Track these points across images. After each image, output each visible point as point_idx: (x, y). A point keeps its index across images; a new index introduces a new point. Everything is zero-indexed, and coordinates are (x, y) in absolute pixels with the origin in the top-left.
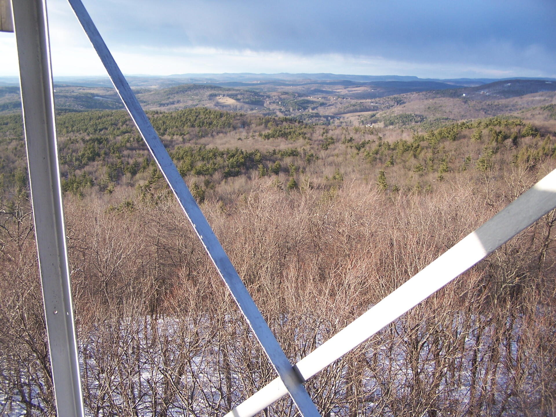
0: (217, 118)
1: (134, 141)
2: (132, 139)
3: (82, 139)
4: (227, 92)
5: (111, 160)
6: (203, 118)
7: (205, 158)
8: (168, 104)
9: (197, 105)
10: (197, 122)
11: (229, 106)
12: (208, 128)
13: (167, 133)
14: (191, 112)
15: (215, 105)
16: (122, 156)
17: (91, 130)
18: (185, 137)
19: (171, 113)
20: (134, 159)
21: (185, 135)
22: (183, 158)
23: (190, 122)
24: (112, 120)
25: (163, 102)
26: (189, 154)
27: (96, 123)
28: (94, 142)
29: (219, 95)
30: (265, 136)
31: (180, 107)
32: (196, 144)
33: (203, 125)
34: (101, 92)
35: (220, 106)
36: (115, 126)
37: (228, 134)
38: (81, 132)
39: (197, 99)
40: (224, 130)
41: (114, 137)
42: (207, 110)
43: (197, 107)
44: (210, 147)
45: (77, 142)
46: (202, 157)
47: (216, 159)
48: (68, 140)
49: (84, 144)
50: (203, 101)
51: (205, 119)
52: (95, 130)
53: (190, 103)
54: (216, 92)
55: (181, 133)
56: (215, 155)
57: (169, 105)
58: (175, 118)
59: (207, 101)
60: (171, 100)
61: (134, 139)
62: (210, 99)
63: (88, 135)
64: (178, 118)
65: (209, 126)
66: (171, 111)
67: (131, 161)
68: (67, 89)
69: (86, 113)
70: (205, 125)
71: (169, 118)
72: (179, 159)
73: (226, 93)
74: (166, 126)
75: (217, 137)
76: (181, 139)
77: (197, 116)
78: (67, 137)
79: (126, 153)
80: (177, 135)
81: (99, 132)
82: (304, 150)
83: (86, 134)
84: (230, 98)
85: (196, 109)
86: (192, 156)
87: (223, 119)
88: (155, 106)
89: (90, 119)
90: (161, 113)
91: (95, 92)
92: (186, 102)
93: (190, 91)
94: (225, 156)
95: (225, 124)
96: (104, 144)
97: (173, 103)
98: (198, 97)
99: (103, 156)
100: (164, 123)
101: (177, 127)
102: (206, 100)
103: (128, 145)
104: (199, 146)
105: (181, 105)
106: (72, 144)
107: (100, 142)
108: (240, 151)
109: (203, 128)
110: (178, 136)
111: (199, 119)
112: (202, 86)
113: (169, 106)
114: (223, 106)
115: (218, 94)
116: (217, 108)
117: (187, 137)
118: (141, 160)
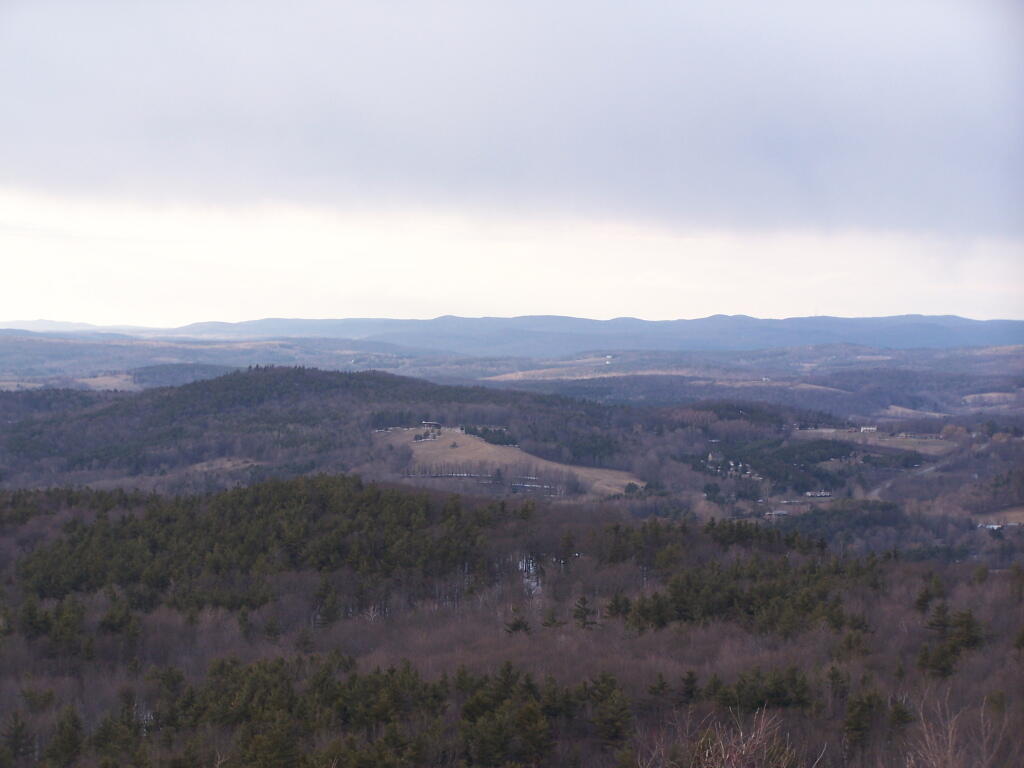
0: (408, 525)
1: (10, 632)
4: (455, 405)
6: (343, 528)
7: (353, 714)
8: (172, 463)
12: (366, 573)
13: (170, 596)
14: (285, 499)
18: (255, 615)
19: (190, 504)
21: (253, 607)
22: (245, 715)
23: (281, 547)
25: (151, 452)
29: (419, 419)
30: (644, 612)
31: (230, 475)
32: (309, 647)
33: (341, 558)
37: (464, 604)
39: (313, 440)
40: (443, 585)
42: (360, 489)
43: (314, 473)
44: (378, 660)
46: (342, 708)
47: (404, 718)
50: (342, 446)
51: (351, 529)
53: (280, 455)
54: (406, 407)
55: (234, 598)
57: (178, 468)
58: (206, 528)
61: (8, 620)
64: (221, 527)
65: (372, 564)
70: (351, 558)
73: (451, 409)
82: (835, 675)
84: (473, 432)
92: (261, 450)
93: (279, 399)
95: (446, 554)
97: (196, 457)
98: (318, 430)
100: (154, 547)
101: (216, 570)
104: (323, 659)
105: (237, 465)
108: (522, 680)
109: (344, 573)
111: (325, 529)
112: (338, 375)
113: (178, 473)
114: (435, 474)
115: (411, 417)
117: (263, 615)
118: (45, 720)
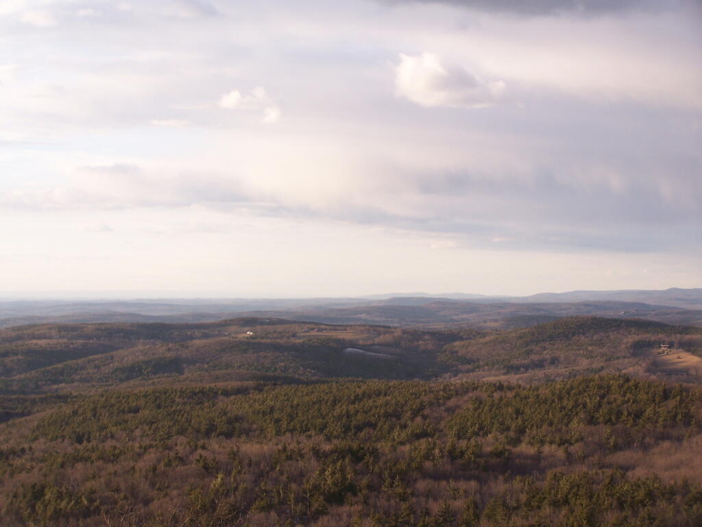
0: (654, 401)
1: (442, 457)
2: (437, 451)
3: (314, 449)
4: (678, 336)
5: (382, 503)
6: (619, 402)
7: (625, 502)
8: (527, 368)
9: (602, 368)
10: (604, 410)
11: (686, 371)
12: (632, 426)
13: (526, 439)
14: (588, 387)
15: (648, 370)
16: (413, 494)
17: (335, 428)
18: (572, 449)
19: (537, 389)
20: (441, 502)
21: (571, 444)
22: (566, 502)
23: (586, 412)
24: (387, 404)
25: (515, 362)
26: (582, 491)
27: (348, 412)
28: (343, 458)
29: (659, 343)
31: (558, 375)
32: (602, 466)
33: (618, 417)
34: (361, 338)
35: (662, 372)
36: (394, 419)
37: (685, 443)
38: (313, 432)
39: (603, 355)
40: (674, 432)
41: (392, 446)
42: (628, 380)
43: (603, 373)
44: (639, 473)
45: (302, 456)
46: (619, 499)
47: (653, 505)
48: (279, 451)
49: (318, 461)
50: (618, 358)
51: (624, 402)
52: (347, 429)
53: (584, 363)
54: (652, 337)
55: (561, 439)
56: (650, 495)
57: (530, 371)
58: (545, 401)
59: (627, 360)
60: (535, 358)
61: (441, 451)
62: (634, 355)
63: (328, 439)
64: (553, 401)
65: (635, 421)
66: (537, 383)
67: (436, 507)
68: (280, 328)
69: (325, 387)
70: (624, 418)
71: (531, 400)
72: (556, 504)
73: (676, 338)
74: (524, 421)
75: (656, 450)
76: (561, 453)
77: (603, 397)
78: (277, 444)
79: (422, 485)
80: (551, 443)
81: (355, 434)
83: (322, 437)
84: (688, 351)
85: (601, 379)
86: (591, 497)
87: (671, 403)
88: (493, 372)
89: (335, 403)
90: (510, 388)
91: (347, 336)
92: (574, 361)
93: (584, 334)
94: (678, 498)
95: (675, 416)
96: (367, 463)
97: (540, 365)
98: (605, 350)
99: (365, 492)
100: (518, 412)
101: (551, 424)
102: (625, 357)
103: (428, 465)
104: (609, 472)
105: (562, 370)
106: (289, 462)
107: (357, 457)
109: (619, 426)
110: (554, 447)
111: (609, 403)
112: (615, 320)
113: (530, 373)
114: (669, 373)
115: (655, 342)
116: (653, 377)
117: (576, 448)
118: (459, 504)
